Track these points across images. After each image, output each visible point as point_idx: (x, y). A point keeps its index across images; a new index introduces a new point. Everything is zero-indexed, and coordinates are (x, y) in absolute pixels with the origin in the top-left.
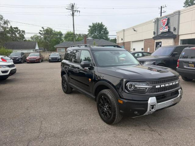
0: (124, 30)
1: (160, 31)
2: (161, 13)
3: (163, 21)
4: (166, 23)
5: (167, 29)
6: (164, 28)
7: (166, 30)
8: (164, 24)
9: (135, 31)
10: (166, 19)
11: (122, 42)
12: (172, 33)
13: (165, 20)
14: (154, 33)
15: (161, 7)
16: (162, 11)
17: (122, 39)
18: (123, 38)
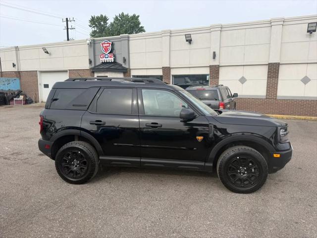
0: (17, 48)
1: (101, 59)
2: (68, 29)
3: (104, 45)
4: (110, 48)
5: (113, 59)
6: (106, 56)
7: (111, 59)
8: (106, 50)
9: (47, 52)
10: (110, 44)
11: (15, 69)
12: (121, 65)
13: (108, 45)
14: (90, 62)
15: (67, 19)
16: (69, 27)
17: (14, 65)
18: (15, 63)
